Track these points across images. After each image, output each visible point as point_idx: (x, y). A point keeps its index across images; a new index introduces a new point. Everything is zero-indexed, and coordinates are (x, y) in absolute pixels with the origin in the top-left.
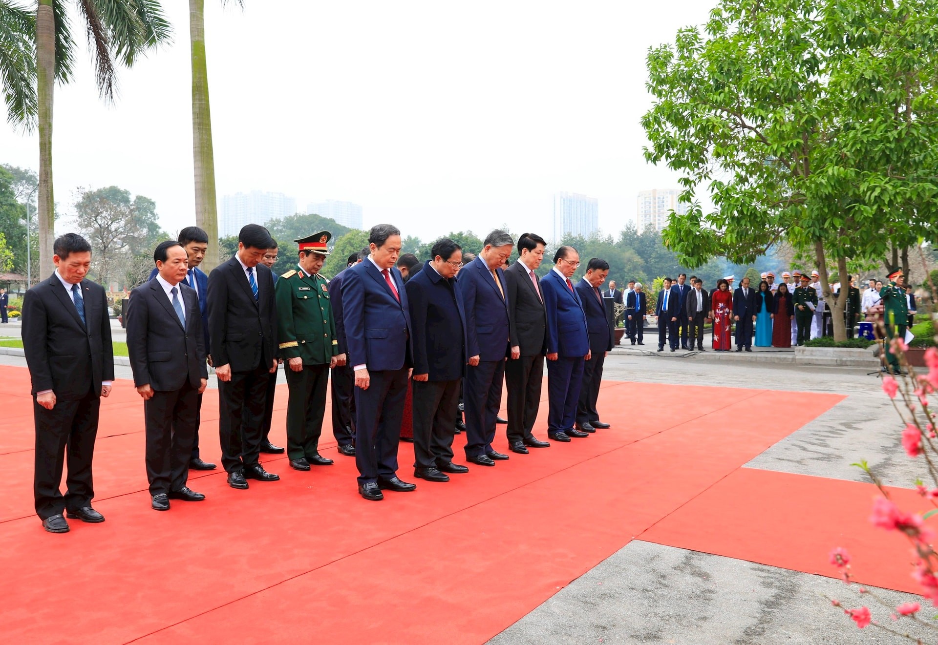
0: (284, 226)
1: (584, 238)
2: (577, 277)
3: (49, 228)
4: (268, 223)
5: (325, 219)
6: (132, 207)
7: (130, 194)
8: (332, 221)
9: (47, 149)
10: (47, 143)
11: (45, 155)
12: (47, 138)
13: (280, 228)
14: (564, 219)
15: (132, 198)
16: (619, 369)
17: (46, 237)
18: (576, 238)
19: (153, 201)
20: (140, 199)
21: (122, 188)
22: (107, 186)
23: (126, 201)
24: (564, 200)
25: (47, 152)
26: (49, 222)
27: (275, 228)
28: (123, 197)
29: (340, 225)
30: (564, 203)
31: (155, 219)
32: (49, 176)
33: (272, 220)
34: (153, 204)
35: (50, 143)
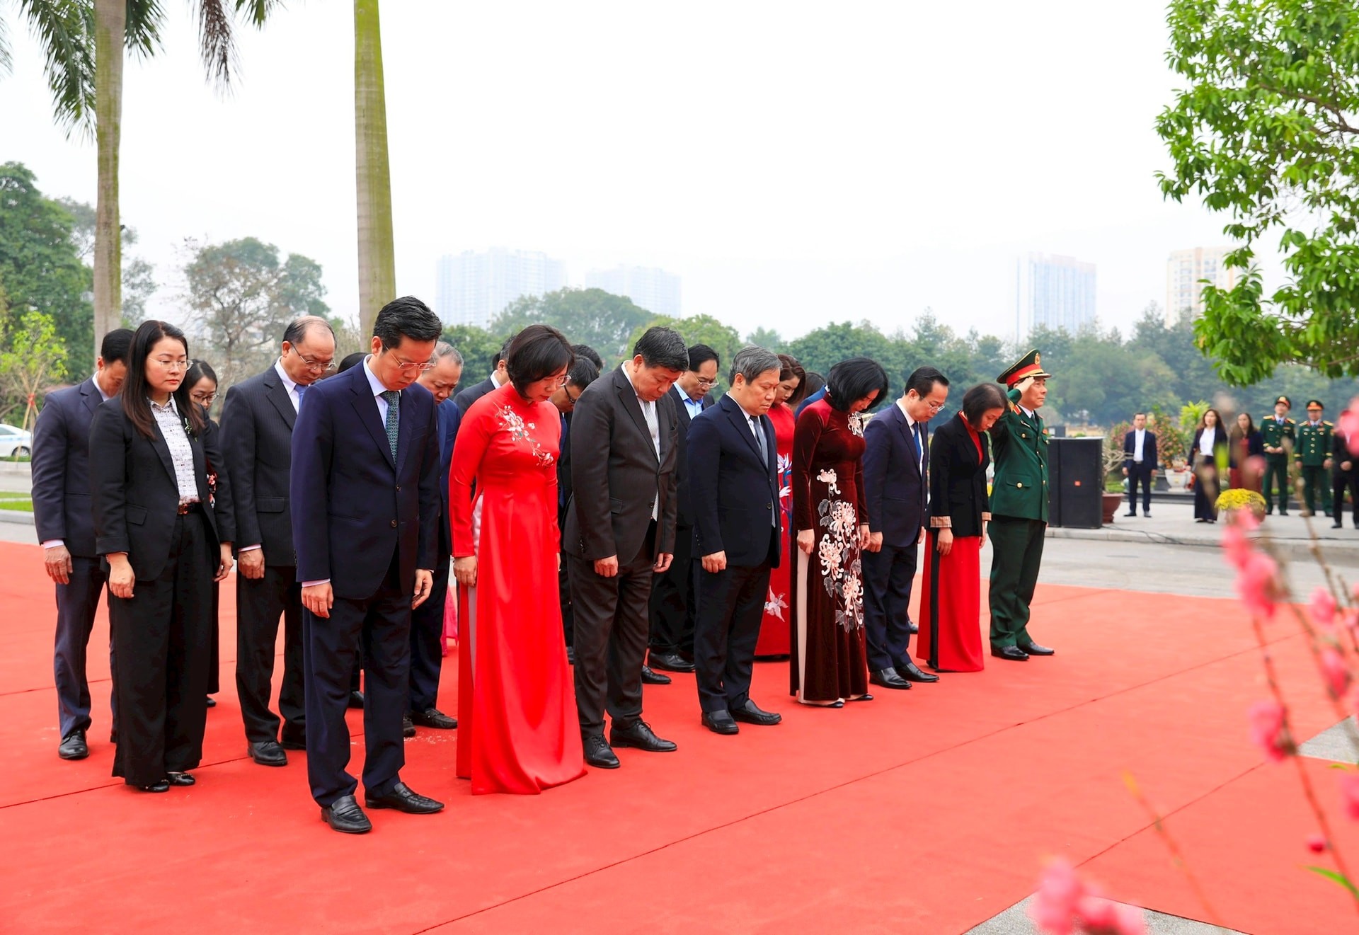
0: (543, 309)
1: (1068, 332)
2: (1055, 401)
3: (112, 306)
4: (516, 303)
5: (613, 298)
6: (282, 274)
7: (278, 251)
8: (627, 300)
9: (111, 170)
10: (111, 158)
11: (107, 179)
12: (111, 150)
13: (536, 312)
14: (1035, 300)
15: (282, 259)
16: (1103, 567)
17: (106, 321)
18: (1054, 333)
19: (317, 263)
20: (295, 260)
21: (265, 241)
22: (241, 237)
23: (272, 263)
24: (1035, 266)
25: (111, 175)
26: (112, 296)
27: (528, 313)
28: (267, 256)
29: (640, 308)
30: (1035, 272)
31: (320, 295)
32: (114, 216)
33: (522, 298)
34: (318, 268)
35: (116, 158)
